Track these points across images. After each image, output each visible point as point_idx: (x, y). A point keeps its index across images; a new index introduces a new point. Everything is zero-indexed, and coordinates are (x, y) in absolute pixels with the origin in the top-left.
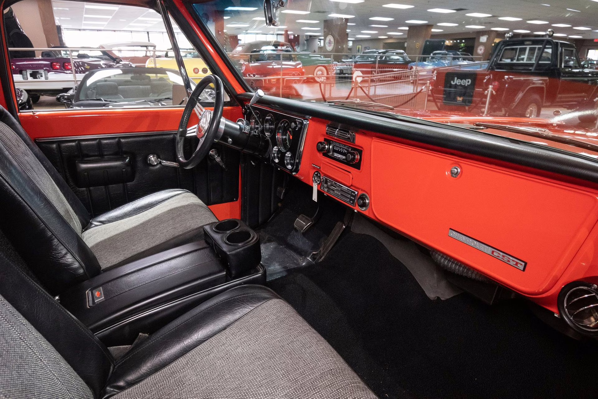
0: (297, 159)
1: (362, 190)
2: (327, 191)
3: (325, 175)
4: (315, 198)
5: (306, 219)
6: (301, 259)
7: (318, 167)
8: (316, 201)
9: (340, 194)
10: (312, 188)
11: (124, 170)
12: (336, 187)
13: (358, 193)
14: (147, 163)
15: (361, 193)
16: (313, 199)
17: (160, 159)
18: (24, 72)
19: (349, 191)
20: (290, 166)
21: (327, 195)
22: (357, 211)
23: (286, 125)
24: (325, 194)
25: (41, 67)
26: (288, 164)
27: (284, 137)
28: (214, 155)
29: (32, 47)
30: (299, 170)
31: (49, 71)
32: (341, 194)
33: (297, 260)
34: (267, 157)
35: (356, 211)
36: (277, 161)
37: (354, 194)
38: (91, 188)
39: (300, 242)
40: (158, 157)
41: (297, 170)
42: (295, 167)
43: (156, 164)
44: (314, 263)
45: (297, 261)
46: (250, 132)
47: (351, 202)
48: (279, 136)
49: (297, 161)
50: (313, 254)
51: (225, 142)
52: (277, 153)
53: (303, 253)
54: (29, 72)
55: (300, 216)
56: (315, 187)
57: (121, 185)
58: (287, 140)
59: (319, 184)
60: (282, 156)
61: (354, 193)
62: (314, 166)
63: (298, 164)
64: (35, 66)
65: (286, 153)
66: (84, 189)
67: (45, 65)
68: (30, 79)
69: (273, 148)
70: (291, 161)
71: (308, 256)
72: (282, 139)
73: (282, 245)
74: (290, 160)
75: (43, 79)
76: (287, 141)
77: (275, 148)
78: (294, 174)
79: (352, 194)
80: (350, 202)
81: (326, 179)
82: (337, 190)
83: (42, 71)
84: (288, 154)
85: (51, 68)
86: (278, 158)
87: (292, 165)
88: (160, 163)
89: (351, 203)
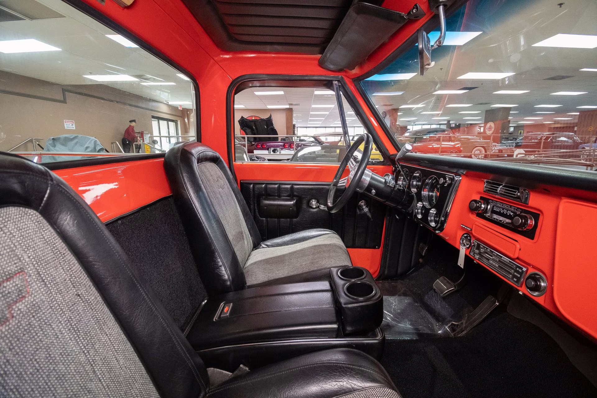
0: (443, 217)
1: (534, 267)
2: (479, 258)
3: (478, 239)
4: (461, 262)
5: (448, 282)
6: (436, 325)
7: (469, 229)
8: (462, 267)
9: (497, 265)
10: (458, 251)
11: (291, 209)
12: (492, 256)
13: (527, 271)
14: (309, 205)
15: (531, 271)
16: (459, 264)
17: (319, 204)
18: (270, 149)
19: (512, 264)
20: (434, 223)
21: (478, 263)
22: (523, 293)
23: (434, 182)
24: (475, 262)
25: (278, 146)
26: (431, 221)
27: (431, 194)
28: (363, 206)
29: (277, 134)
30: (443, 229)
31: (282, 149)
32: (499, 266)
33: (432, 324)
34: (410, 212)
35: (521, 293)
36: (420, 216)
37: (520, 271)
38: (268, 219)
39: (439, 306)
40: (318, 202)
41: (441, 229)
42: (439, 225)
43: (314, 207)
44: (452, 334)
45: (433, 326)
46: (394, 186)
47: (515, 279)
48: (425, 193)
49: (443, 219)
50: (452, 324)
51: (369, 193)
52: (422, 209)
53: (440, 319)
54: (272, 149)
55: (441, 278)
56: (463, 251)
57: (289, 219)
58: (434, 196)
59: (468, 248)
60: (426, 213)
61: (522, 269)
62: (464, 226)
63: (443, 223)
64: (275, 146)
65: (430, 209)
66: (264, 219)
67: (281, 146)
68: (272, 153)
69: (417, 203)
70: (436, 219)
71: (447, 325)
72: (429, 195)
73: (417, 303)
74: (435, 217)
75: (278, 153)
76: (434, 198)
77: (420, 205)
78: (437, 232)
79: (518, 269)
80: (512, 279)
81: (478, 243)
82: (493, 260)
83: (278, 149)
84: (433, 211)
85: (284, 147)
86: (422, 213)
87: (436, 222)
88: (318, 207)
89: (514, 281)
